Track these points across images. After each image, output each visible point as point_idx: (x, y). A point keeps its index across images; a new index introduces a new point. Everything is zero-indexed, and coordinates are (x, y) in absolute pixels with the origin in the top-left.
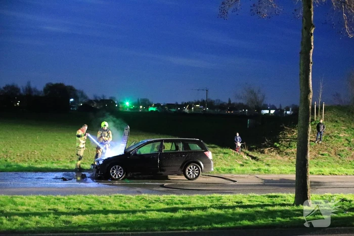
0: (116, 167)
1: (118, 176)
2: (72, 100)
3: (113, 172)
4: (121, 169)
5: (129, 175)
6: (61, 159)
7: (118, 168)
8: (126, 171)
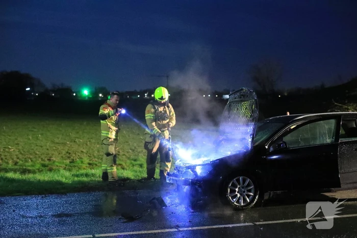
0: (238, 181)
1: (245, 200)
2: (28, 89)
3: (233, 191)
4: (249, 185)
5: (266, 197)
6: (54, 159)
7: (244, 181)
8: (260, 189)
